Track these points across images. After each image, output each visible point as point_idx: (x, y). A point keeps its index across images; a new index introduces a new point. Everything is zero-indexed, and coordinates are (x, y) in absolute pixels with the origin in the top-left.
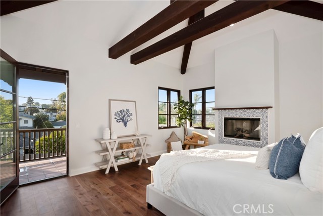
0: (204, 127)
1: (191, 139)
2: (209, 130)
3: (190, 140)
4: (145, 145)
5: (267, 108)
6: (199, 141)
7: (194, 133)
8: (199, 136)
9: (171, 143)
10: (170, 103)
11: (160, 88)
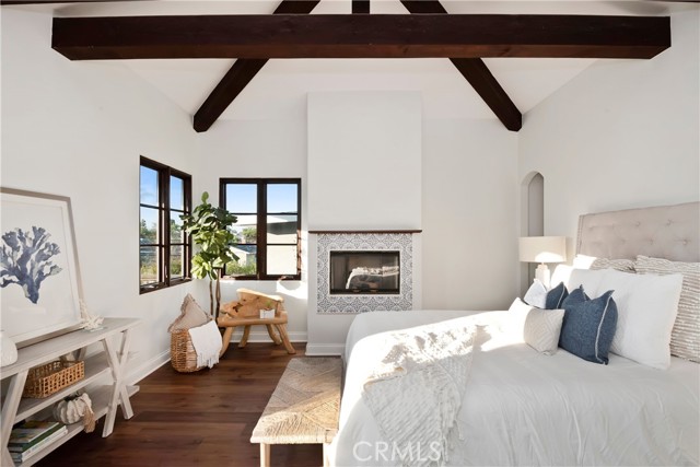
0: (262, 274)
1: (236, 308)
2: (278, 282)
3: (234, 312)
4: (124, 357)
5: (411, 232)
6: (262, 312)
7: (242, 293)
8: (258, 297)
9: (191, 331)
10: (168, 210)
11: (145, 162)
